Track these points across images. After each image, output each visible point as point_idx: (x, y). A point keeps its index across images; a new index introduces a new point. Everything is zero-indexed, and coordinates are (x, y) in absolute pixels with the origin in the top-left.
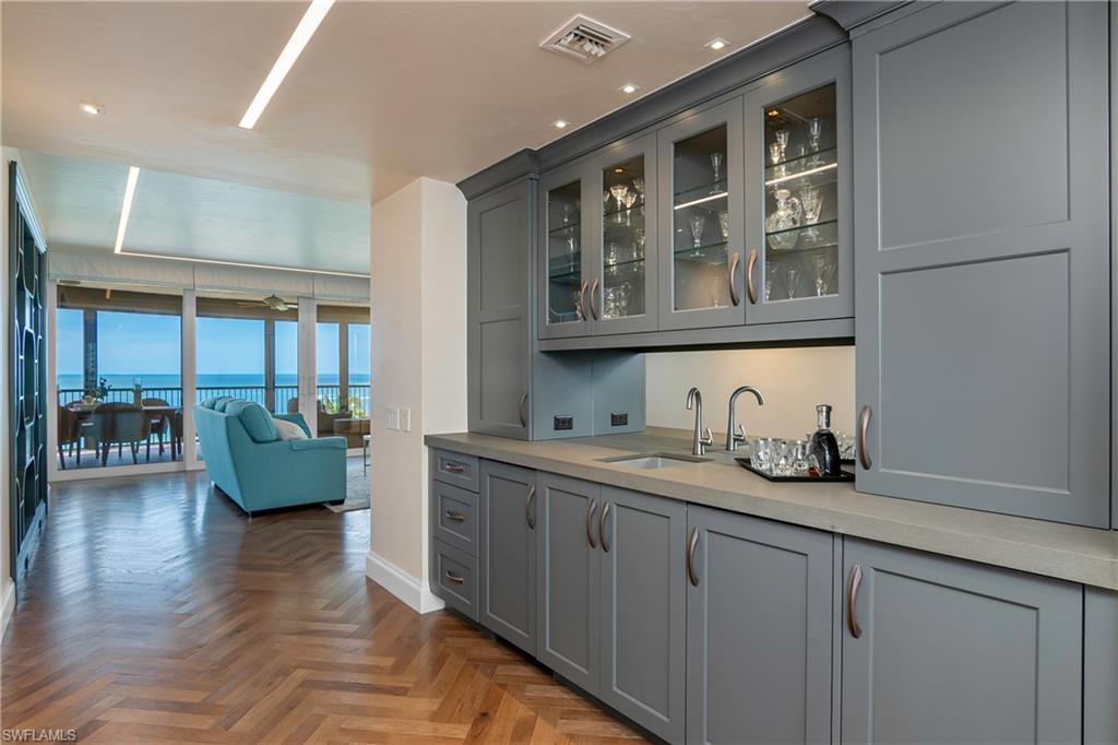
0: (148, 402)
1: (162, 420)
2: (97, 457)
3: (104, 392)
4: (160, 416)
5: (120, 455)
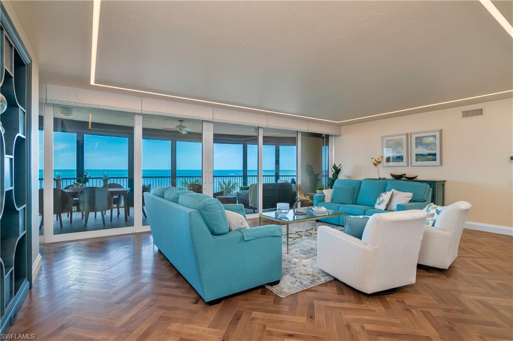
0: (111, 186)
1: (119, 196)
2: (83, 218)
3: (86, 180)
4: (118, 195)
5: (95, 217)
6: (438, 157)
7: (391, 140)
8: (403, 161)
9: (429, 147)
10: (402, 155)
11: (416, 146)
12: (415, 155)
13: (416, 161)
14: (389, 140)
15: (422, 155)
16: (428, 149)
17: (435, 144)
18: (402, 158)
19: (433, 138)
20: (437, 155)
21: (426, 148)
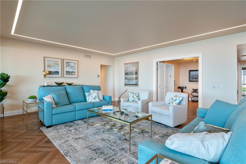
6: (76, 74)
7: (51, 61)
8: (59, 75)
9: (72, 68)
10: (58, 70)
11: (66, 67)
12: (65, 72)
13: (66, 75)
14: (50, 60)
15: (69, 72)
16: (72, 69)
17: (75, 67)
18: (58, 73)
19: (74, 64)
20: (76, 72)
21: (71, 68)
